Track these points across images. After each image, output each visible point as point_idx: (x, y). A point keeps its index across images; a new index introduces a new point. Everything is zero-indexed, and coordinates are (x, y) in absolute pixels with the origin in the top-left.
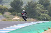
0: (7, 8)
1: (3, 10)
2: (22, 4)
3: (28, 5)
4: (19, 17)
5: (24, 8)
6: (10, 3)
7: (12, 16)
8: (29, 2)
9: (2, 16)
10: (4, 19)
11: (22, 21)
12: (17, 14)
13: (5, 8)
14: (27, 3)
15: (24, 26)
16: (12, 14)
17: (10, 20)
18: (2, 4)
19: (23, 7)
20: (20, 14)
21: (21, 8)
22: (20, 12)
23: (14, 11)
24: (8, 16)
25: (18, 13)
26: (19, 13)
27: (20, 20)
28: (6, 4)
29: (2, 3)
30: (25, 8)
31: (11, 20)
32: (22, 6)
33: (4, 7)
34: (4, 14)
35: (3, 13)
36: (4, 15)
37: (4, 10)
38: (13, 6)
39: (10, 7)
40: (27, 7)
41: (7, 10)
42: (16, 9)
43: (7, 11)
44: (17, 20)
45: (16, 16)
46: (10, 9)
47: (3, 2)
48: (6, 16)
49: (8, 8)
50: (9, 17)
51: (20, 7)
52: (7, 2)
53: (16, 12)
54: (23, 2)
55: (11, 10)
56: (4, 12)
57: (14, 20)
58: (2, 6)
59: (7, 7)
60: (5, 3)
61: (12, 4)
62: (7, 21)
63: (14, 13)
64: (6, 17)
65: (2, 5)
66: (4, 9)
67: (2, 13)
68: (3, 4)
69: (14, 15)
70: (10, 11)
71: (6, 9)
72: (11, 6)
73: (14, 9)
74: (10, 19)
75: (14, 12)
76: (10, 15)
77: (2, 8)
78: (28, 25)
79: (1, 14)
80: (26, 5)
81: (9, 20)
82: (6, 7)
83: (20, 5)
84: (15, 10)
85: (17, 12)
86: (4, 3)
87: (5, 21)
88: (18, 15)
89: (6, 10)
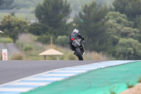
0: (25, 23)
2: (67, 10)
3: (83, 13)
4: (59, 48)
5: (72, 23)
6: (33, 9)
7: (40, 45)
8: (86, 6)
9: (11, 45)
10: (17, 52)
11: (66, 59)
12: (54, 40)
13: (21, 22)
14: (80, 8)
15: (71, 75)
16: (39, 40)
17: (35, 55)
18: (12, 11)
19: (70, 21)
20: (61, 40)
21: (65, 22)
22: (62, 34)
23: (45, 30)
24: (28, 46)
25: (57, 37)
26: (59, 37)
27: (62, 58)
28: (22, 9)
29: (12, 8)
30: (77, 23)
31: (37, 56)
32: (66, 16)
33: (19, 19)
34: (18, 39)
35: (15, 38)
36: (17, 41)
37: (17, 28)
38: (43, 16)
39: (33, 20)
40: (82, 20)
41: (26, 27)
42: (50, 26)
43: (25, 30)
44: (53, 57)
45: (52, 45)
46: (35, 25)
47: (16, 6)
48: (22, 46)
49: (28, 21)
50: (30, 49)
51: (61, 18)
52: (25, 6)
53: (50, 32)
54: (71, 6)
55: (37, 28)
56: (17, 34)
57: (45, 56)
58: (11, 17)
59: (26, 19)
61: (40, 12)
62: (25, 58)
63: (44, 36)
64: (24, 48)
65: (13, 15)
66: (18, 26)
67: (11, 37)
68: (14, 10)
69: (46, 42)
70: (35, 30)
71: (24, 26)
72: (37, 16)
73: (44, 25)
74: (33, 52)
75: (45, 33)
76: (35, 41)
77: (13, 23)
78: (85, 71)
79: (10, 40)
80: (77, 13)
81: (31, 55)
82: (24, 21)
83: (61, 13)
84: (47, 29)
85: (54, 34)
86: (18, 7)
87: (20, 58)
88: (55, 43)
89: (24, 28)
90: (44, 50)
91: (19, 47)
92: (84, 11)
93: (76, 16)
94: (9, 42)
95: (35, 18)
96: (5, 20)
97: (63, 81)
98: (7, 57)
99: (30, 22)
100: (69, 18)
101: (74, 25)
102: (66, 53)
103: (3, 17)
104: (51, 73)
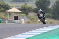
0: (31, 8)
1: (26, 10)
3: (55, 4)
8: (57, 1)
9: (25, 17)
11: (49, 23)
13: (30, 8)
14: (54, 2)
15: (51, 30)
18: (25, 3)
19: (50, 7)
20: (46, 15)
21: (48, 7)
24: (33, 17)
30: (53, 8)
31: (36, 22)
32: (49, 5)
34: (28, 14)
35: (27, 14)
37: (28, 10)
38: (39, 5)
39: (35, 7)
40: (55, 7)
43: (31, 11)
46: (35, 9)
47: (27, 1)
48: (30, 18)
49: (32, 7)
50: (34, 19)
51: (46, 6)
52: (31, 1)
55: (36, 10)
56: (28, 12)
58: (25, 6)
59: (32, 6)
60: (29, 2)
62: (31, 23)
64: (31, 18)
65: (26, 4)
66: (28, 9)
67: (25, 14)
71: (31, 9)
72: (36, 5)
77: (26, 8)
78: (56, 28)
80: (53, 4)
81: (34, 21)
82: (31, 7)
83: (46, 4)
87: (29, 23)
91: (29, 18)
92: (56, 3)
93: (53, 5)
94: (25, 16)
96: (22, 7)
97: (47, 32)
98: (23, 22)
99: (33, 8)
100: (50, 6)
101: (52, 9)
104: (42, 29)
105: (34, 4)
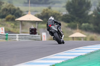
0: (59, 14)
4: (83, 32)
5: (92, 14)
7: (70, 30)
12: (79, 26)
13: (56, 14)
14: (98, 4)
16: (69, 26)
18: (49, 5)
21: (87, 13)
22: (85, 22)
23: (73, 19)
25: (81, 24)
26: (83, 24)
27: (85, 39)
28: (56, 5)
29: (49, 3)
30: (95, 15)
31: (67, 37)
32: (88, 9)
33: (54, 12)
38: (71, 10)
40: (99, 13)
41: (60, 17)
42: (77, 16)
44: (79, 38)
45: (78, 30)
46: (66, 15)
47: (52, 2)
49: (61, 13)
52: (59, 2)
53: (77, 21)
54: (92, 3)
57: (73, 38)
59: (60, 11)
60: (54, 4)
61: (69, 7)
63: (73, 23)
65: (50, 8)
68: (51, 5)
69: (74, 28)
70: (66, 19)
71: (58, 16)
72: (67, 9)
73: (72, 16)
74: (65, 35)
75: (73, 21)
76: (66, 27)
77: (50, 14)
82: (58, 12)
83: (84, 7)
84: (74, 19)
85: (80, 22)
88: (80, 28)
89: (58, 18)
90: (72, 33)
93: (95, 10)
95: (66, 11)
96: (44, 12)
98: (45, 38)
100: (90, 11)
101: (94, 16)
102: (88, 35)
103: (42, 10)
104: (77, 50)
105: (64, 7)
